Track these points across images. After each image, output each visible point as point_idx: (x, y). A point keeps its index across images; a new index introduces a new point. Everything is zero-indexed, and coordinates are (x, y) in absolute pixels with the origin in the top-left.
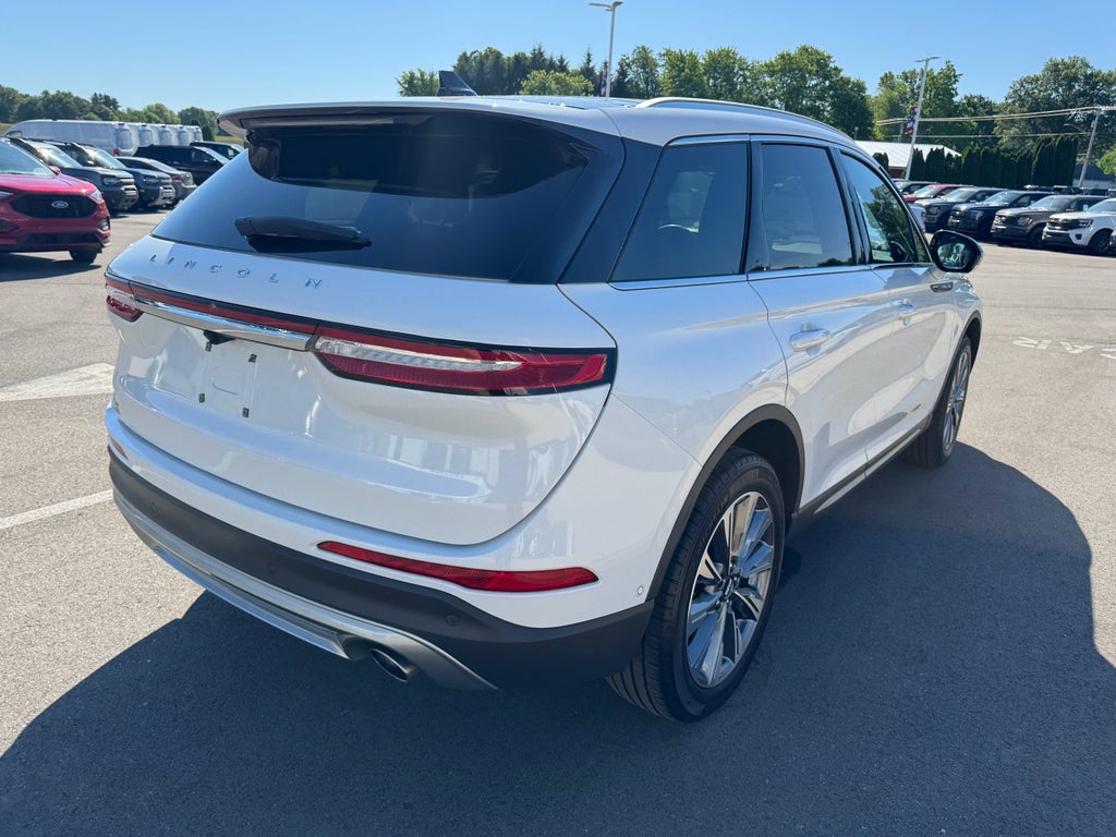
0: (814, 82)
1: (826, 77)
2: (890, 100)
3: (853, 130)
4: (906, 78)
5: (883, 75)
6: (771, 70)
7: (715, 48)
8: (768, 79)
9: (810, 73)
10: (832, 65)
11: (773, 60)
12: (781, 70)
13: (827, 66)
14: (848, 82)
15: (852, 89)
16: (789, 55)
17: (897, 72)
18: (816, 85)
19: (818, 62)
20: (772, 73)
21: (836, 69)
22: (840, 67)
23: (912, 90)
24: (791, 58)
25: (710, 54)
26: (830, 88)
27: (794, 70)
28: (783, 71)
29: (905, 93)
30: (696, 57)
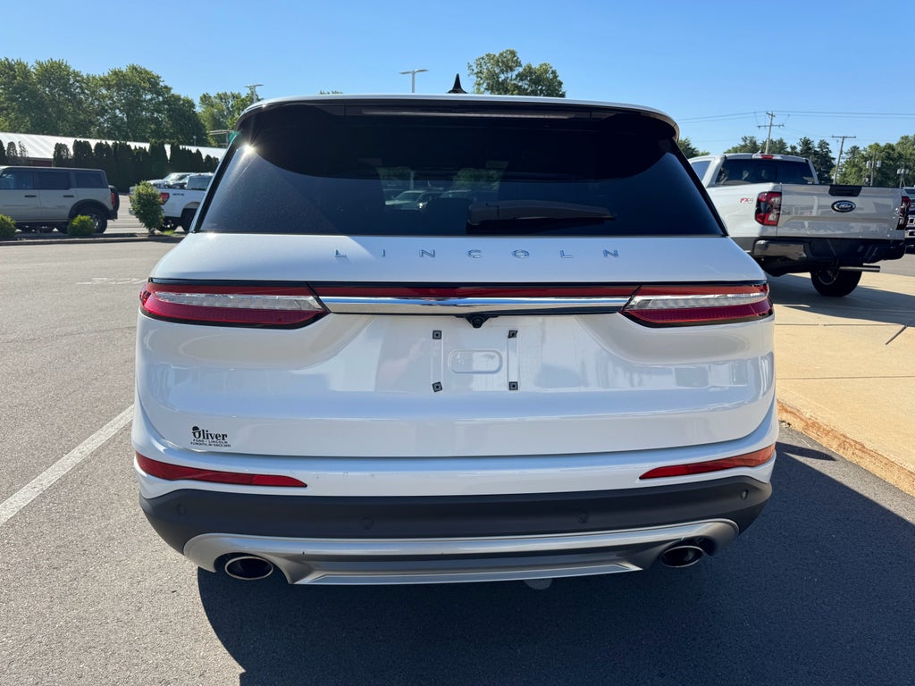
0: (149, 97)
1: (159, 94)
2: (213, 115)
3: (192, 138)
4: (221, 99)
5: (201, 95)
6: (106, 83)
7: (44, 59)
8: (104, 92)
9: (144, 89)
10: (161, 84)
11: (106, 75)
12: (117, 85)
13: (158, 84)
14: (178, 98)
15: (183, 105)
16: (122, 72)
17: (213, 94)
18: (151, 100)
19: (149, 80)
20: (109, 87)
21: (166, 87)
22: (169, 86)
23: (228, 108)
24: (124, 76)
25: (40, 64)
26: (164, 102)
27: (129, 85)
28: (119, 87)
29: (223, 111)
30: (25, 67)
